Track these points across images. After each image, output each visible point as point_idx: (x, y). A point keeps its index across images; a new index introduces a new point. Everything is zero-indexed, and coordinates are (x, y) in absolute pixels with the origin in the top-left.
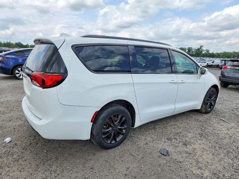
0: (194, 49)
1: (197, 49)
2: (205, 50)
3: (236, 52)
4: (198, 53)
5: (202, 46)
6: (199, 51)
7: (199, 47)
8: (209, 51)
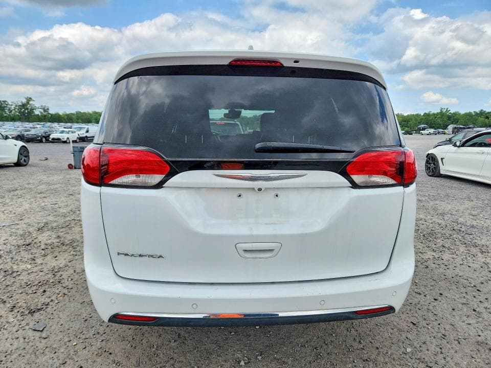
0: (12, 105)
1: (20, 104)
2: (38, 108)
3: (97, 111)
4: (23, 113)
5: (30, 98)
6: (27, 109)
7: (24, 101)
8: (48, 109)
